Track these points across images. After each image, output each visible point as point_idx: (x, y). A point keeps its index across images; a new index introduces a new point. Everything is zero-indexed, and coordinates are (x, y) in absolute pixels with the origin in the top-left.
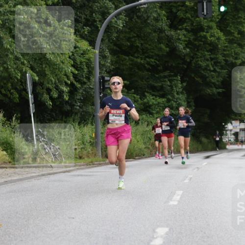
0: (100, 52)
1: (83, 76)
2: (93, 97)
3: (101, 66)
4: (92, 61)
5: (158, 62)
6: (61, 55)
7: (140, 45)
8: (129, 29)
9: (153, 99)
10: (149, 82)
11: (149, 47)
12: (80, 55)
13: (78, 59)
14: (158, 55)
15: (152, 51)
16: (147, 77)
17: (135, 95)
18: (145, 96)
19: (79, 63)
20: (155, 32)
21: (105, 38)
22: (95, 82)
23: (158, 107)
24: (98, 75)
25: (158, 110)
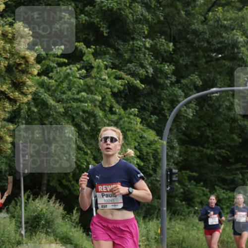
0: (168, 143)
1: (149, 167)
2: (160, 190)
3: (169, 157)
4: (160, 152)
5: (229, 154)
6: (126, 146)
7: (210, 135)
8: (199, 118)
9: (224, 193)
10: (219, 174)
11: (220, 137)
12: (146, 145)
13: (145, 150)
14: (230, 146)
15: (224, 141)
16: (218, 169)
17: (204, 189)
18: (215, 190)
19: (145, 154)
20: (227, 121)
21: (173, 128)
22: (162, 174)
23: (229, 201)
24: (165, 167)
25: (229, 204)
